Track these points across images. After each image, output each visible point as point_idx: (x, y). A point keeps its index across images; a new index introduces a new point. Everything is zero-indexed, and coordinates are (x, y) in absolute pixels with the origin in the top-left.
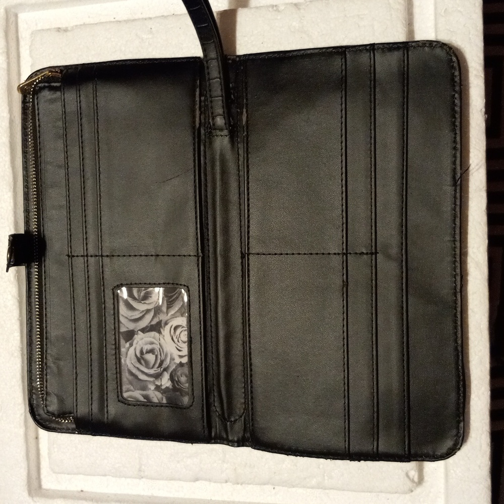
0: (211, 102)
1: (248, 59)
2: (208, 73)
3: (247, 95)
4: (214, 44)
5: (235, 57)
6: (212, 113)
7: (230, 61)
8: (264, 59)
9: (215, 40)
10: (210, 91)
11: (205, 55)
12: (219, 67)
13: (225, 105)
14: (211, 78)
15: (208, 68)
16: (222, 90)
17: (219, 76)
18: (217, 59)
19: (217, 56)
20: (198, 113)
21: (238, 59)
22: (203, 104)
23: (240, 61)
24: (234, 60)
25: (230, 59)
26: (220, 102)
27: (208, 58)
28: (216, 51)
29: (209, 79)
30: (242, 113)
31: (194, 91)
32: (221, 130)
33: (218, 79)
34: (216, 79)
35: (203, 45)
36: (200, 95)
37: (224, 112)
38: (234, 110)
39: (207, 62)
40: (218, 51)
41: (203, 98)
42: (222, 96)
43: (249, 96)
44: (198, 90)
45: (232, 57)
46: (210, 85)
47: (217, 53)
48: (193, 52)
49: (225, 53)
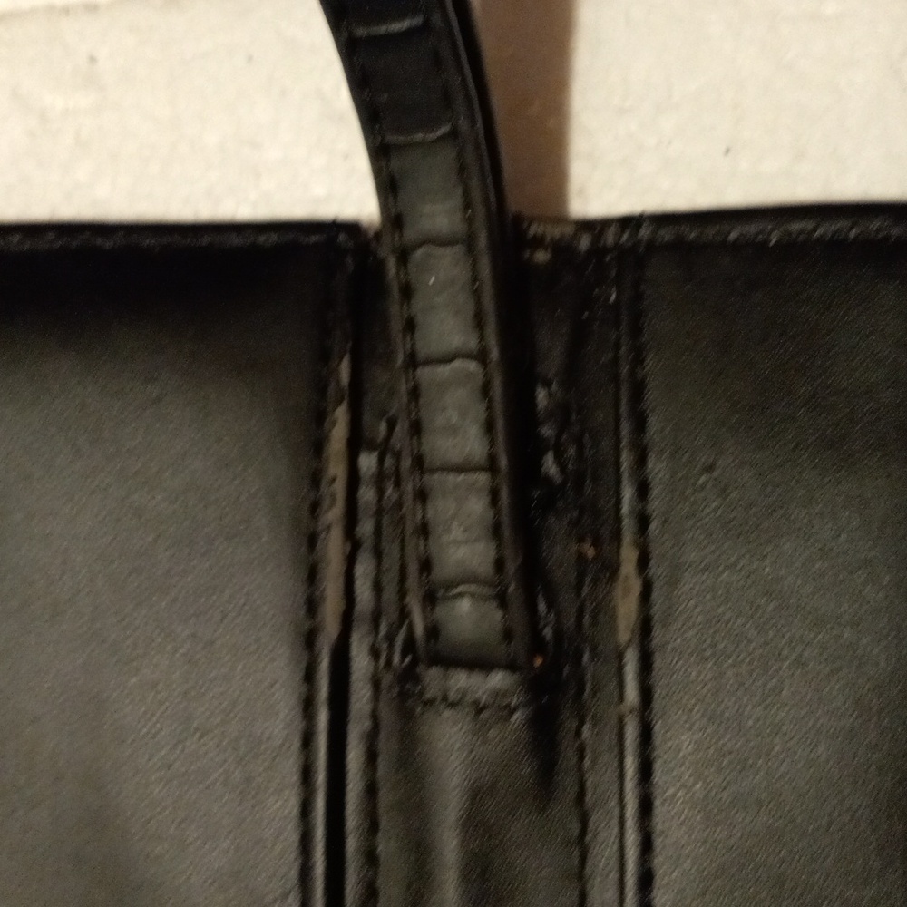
0: (422, 496)
1: (651, 246)
2: (410, 326)
3: (641, 460)
4: (447, 156)
5: (569, 230)
6: (426, 565)
7: (542, 256)
8: (758, 248)
9: (463, 124)
10: (416, 429)
11: (394, 216)
12: (477, 295)
13: (506, 519)
14: (421, 355)
15: (407, 292)
16: (489, 427)
17: (473, 343)
18: (469, 242)
19: (470, 221)
20: (334, 547)
21: (585, 242)
22: (367, 495)
23: (597, 251)
24: (563, 250)
25: (538, 242)
26: (477, 506)
27: (410, 234)
28: (466, 193)
29: (413, 362)
30: (611, 569)
31: (320, 418)
32: (479, 663)
33: (472, 366)
34: (457, 364)
35: (380, 153)
36: (356, 443)
37: (499, 564)
38: (561, 552)
39: (403, 256)
40: (477, 196)
41: (367, 462)
42: (491, 466)
43: (657, 468)
44: (341, 415)
45: (554, 232)
46: (415, 393)
47: (467, 205)
48: (319, 190)
49: (515, 203)
